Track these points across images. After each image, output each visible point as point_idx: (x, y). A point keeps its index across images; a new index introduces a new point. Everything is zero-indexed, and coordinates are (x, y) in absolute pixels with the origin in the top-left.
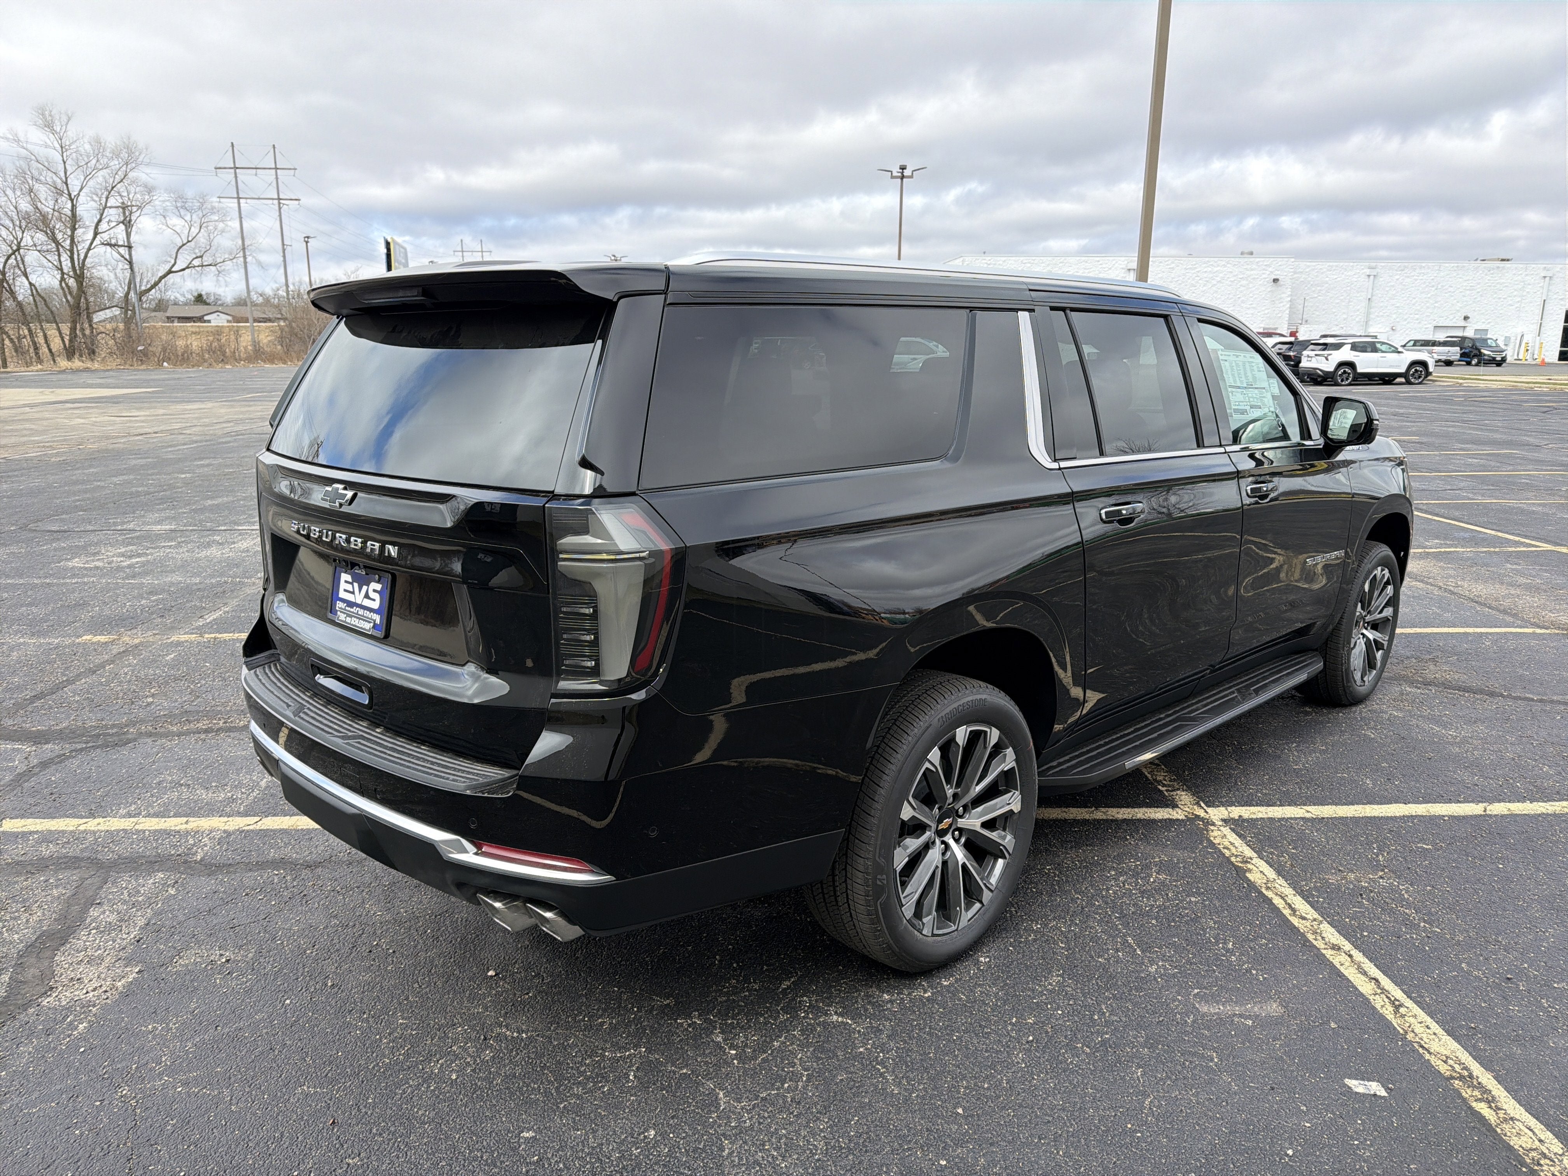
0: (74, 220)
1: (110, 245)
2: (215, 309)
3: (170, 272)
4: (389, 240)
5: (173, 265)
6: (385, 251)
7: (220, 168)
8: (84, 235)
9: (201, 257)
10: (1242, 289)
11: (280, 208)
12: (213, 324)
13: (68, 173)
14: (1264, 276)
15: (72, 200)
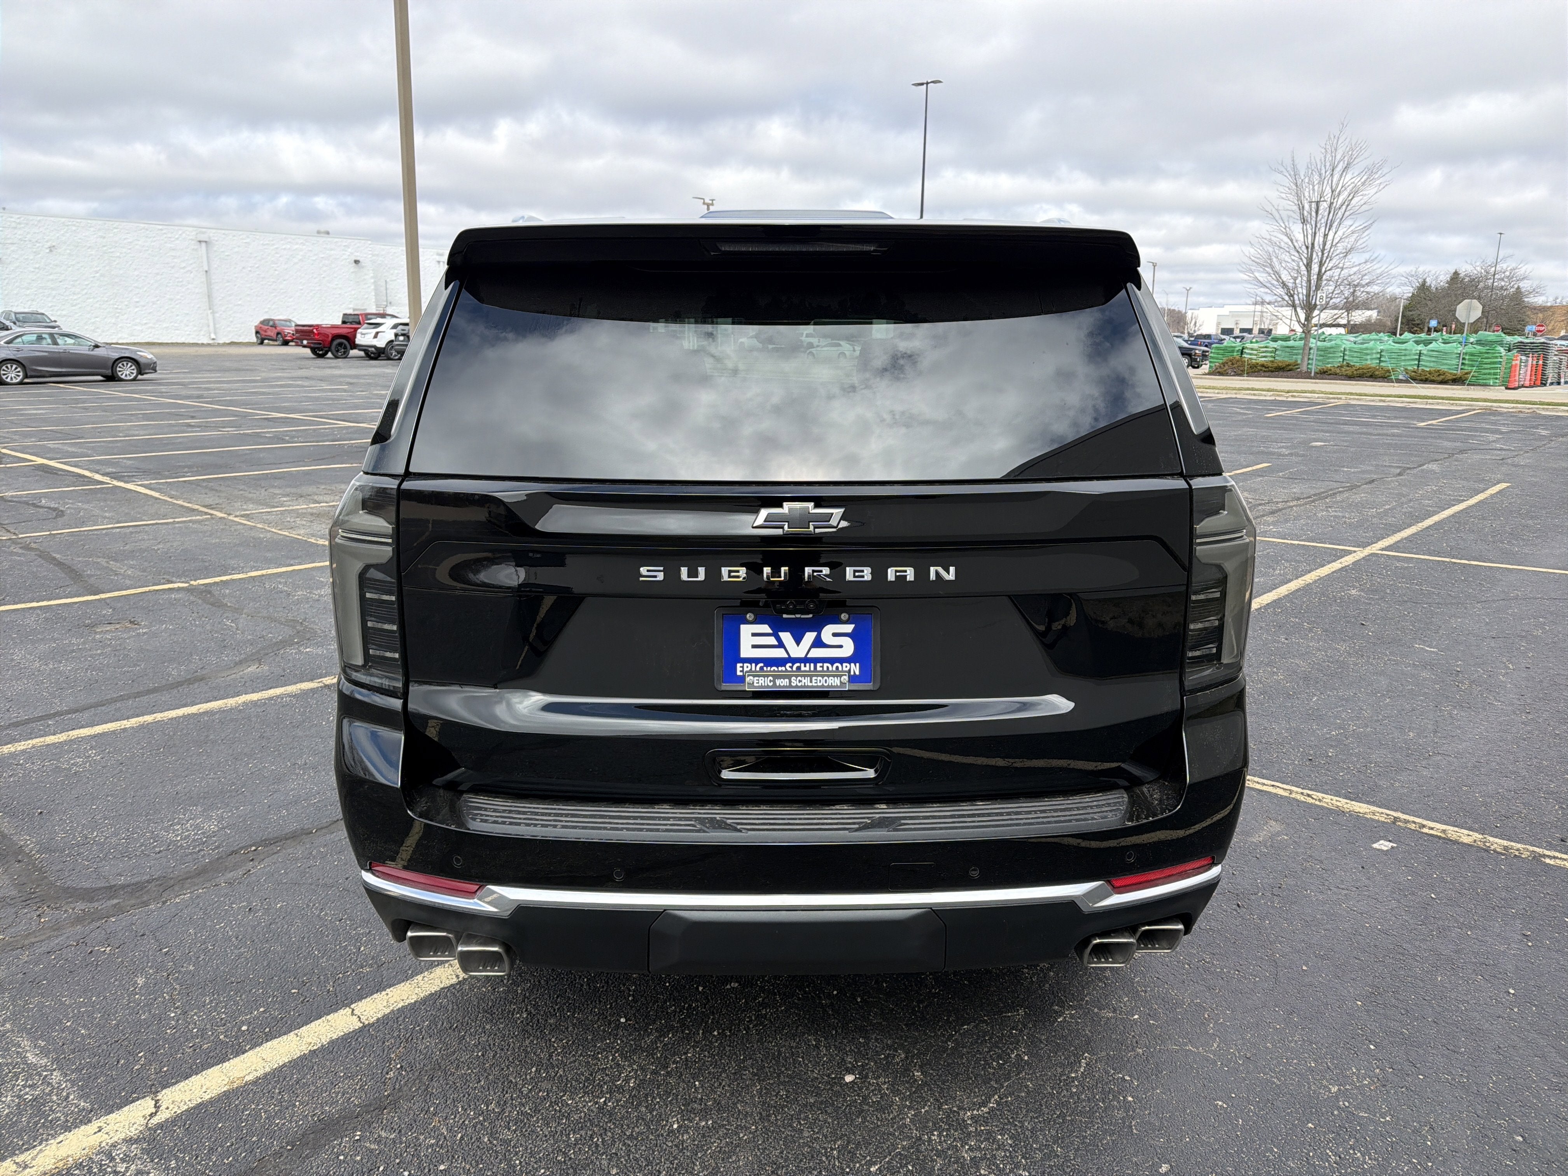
10: (325, 268)
14: (345, 257)
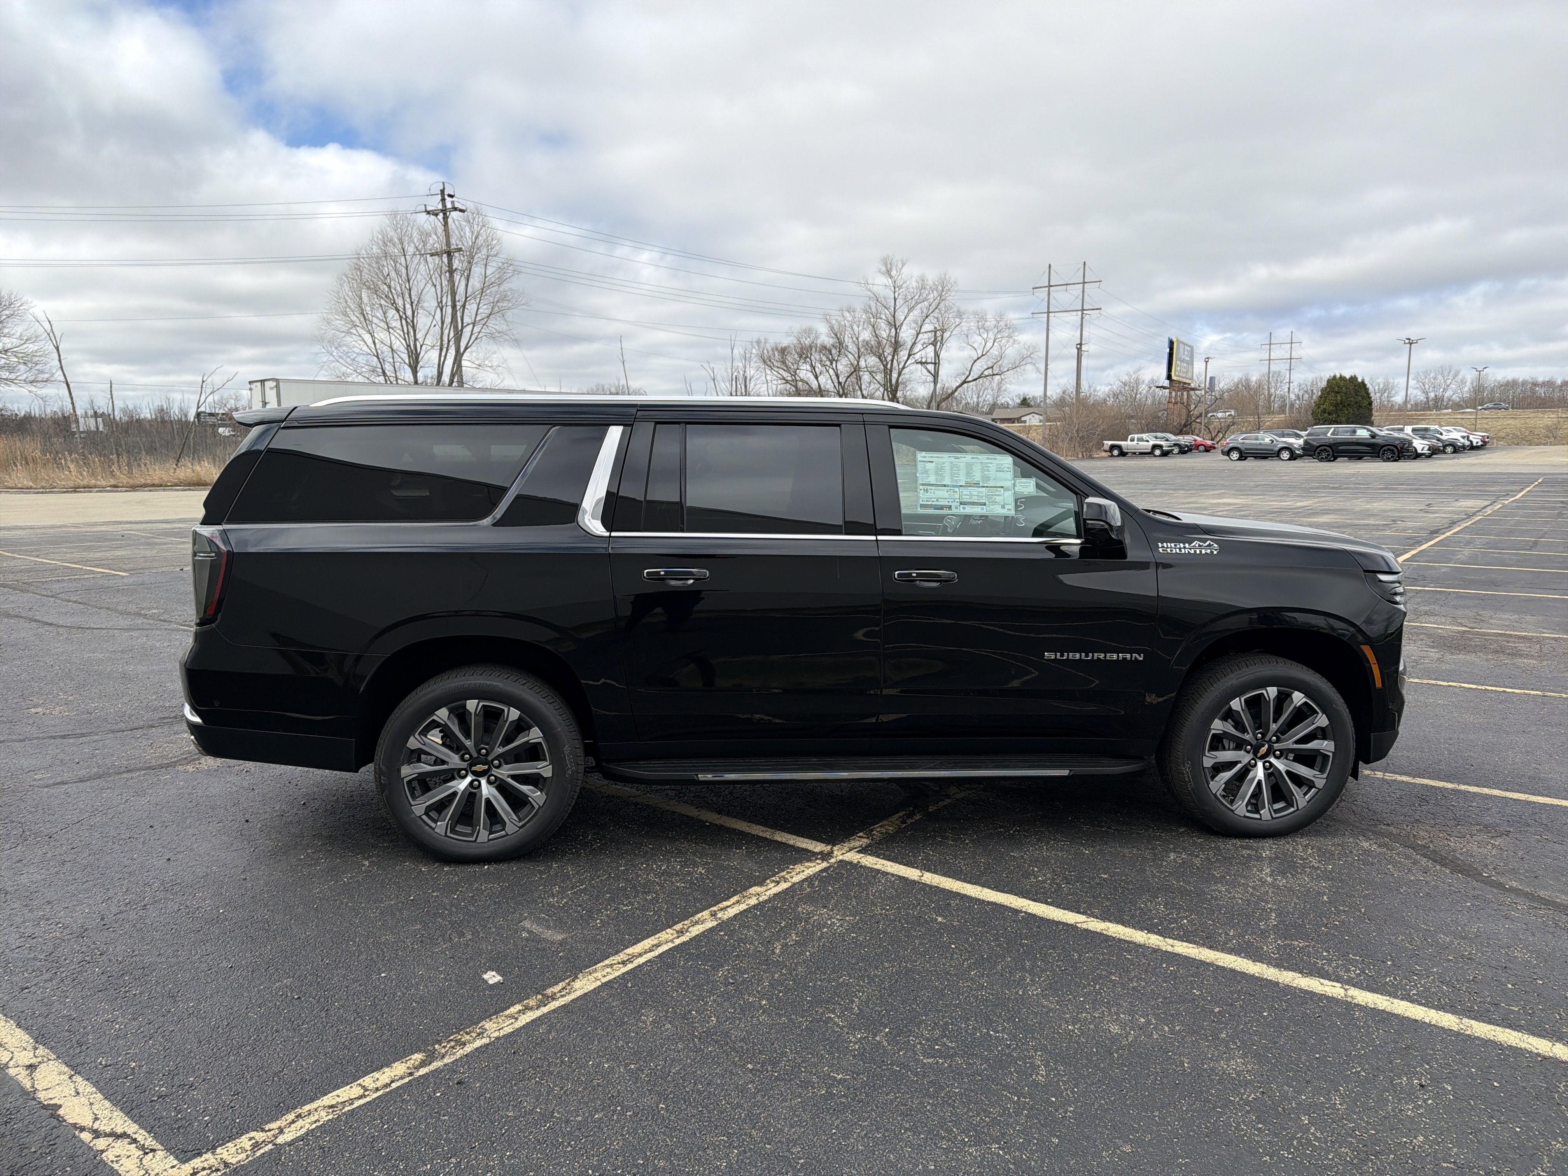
0: (896, 345)
1: (921, 363)
2: (1031, 410)
3: (965, 382)
4: (1174, 340)
5: (968, 377)
6: (1168, 350)
7: (1037, 288)
8: (903, 354)
9: (992, 367)
11: (1082, 318)
12: (1027, 424)
13: (897, 308)
15: (896, 330)
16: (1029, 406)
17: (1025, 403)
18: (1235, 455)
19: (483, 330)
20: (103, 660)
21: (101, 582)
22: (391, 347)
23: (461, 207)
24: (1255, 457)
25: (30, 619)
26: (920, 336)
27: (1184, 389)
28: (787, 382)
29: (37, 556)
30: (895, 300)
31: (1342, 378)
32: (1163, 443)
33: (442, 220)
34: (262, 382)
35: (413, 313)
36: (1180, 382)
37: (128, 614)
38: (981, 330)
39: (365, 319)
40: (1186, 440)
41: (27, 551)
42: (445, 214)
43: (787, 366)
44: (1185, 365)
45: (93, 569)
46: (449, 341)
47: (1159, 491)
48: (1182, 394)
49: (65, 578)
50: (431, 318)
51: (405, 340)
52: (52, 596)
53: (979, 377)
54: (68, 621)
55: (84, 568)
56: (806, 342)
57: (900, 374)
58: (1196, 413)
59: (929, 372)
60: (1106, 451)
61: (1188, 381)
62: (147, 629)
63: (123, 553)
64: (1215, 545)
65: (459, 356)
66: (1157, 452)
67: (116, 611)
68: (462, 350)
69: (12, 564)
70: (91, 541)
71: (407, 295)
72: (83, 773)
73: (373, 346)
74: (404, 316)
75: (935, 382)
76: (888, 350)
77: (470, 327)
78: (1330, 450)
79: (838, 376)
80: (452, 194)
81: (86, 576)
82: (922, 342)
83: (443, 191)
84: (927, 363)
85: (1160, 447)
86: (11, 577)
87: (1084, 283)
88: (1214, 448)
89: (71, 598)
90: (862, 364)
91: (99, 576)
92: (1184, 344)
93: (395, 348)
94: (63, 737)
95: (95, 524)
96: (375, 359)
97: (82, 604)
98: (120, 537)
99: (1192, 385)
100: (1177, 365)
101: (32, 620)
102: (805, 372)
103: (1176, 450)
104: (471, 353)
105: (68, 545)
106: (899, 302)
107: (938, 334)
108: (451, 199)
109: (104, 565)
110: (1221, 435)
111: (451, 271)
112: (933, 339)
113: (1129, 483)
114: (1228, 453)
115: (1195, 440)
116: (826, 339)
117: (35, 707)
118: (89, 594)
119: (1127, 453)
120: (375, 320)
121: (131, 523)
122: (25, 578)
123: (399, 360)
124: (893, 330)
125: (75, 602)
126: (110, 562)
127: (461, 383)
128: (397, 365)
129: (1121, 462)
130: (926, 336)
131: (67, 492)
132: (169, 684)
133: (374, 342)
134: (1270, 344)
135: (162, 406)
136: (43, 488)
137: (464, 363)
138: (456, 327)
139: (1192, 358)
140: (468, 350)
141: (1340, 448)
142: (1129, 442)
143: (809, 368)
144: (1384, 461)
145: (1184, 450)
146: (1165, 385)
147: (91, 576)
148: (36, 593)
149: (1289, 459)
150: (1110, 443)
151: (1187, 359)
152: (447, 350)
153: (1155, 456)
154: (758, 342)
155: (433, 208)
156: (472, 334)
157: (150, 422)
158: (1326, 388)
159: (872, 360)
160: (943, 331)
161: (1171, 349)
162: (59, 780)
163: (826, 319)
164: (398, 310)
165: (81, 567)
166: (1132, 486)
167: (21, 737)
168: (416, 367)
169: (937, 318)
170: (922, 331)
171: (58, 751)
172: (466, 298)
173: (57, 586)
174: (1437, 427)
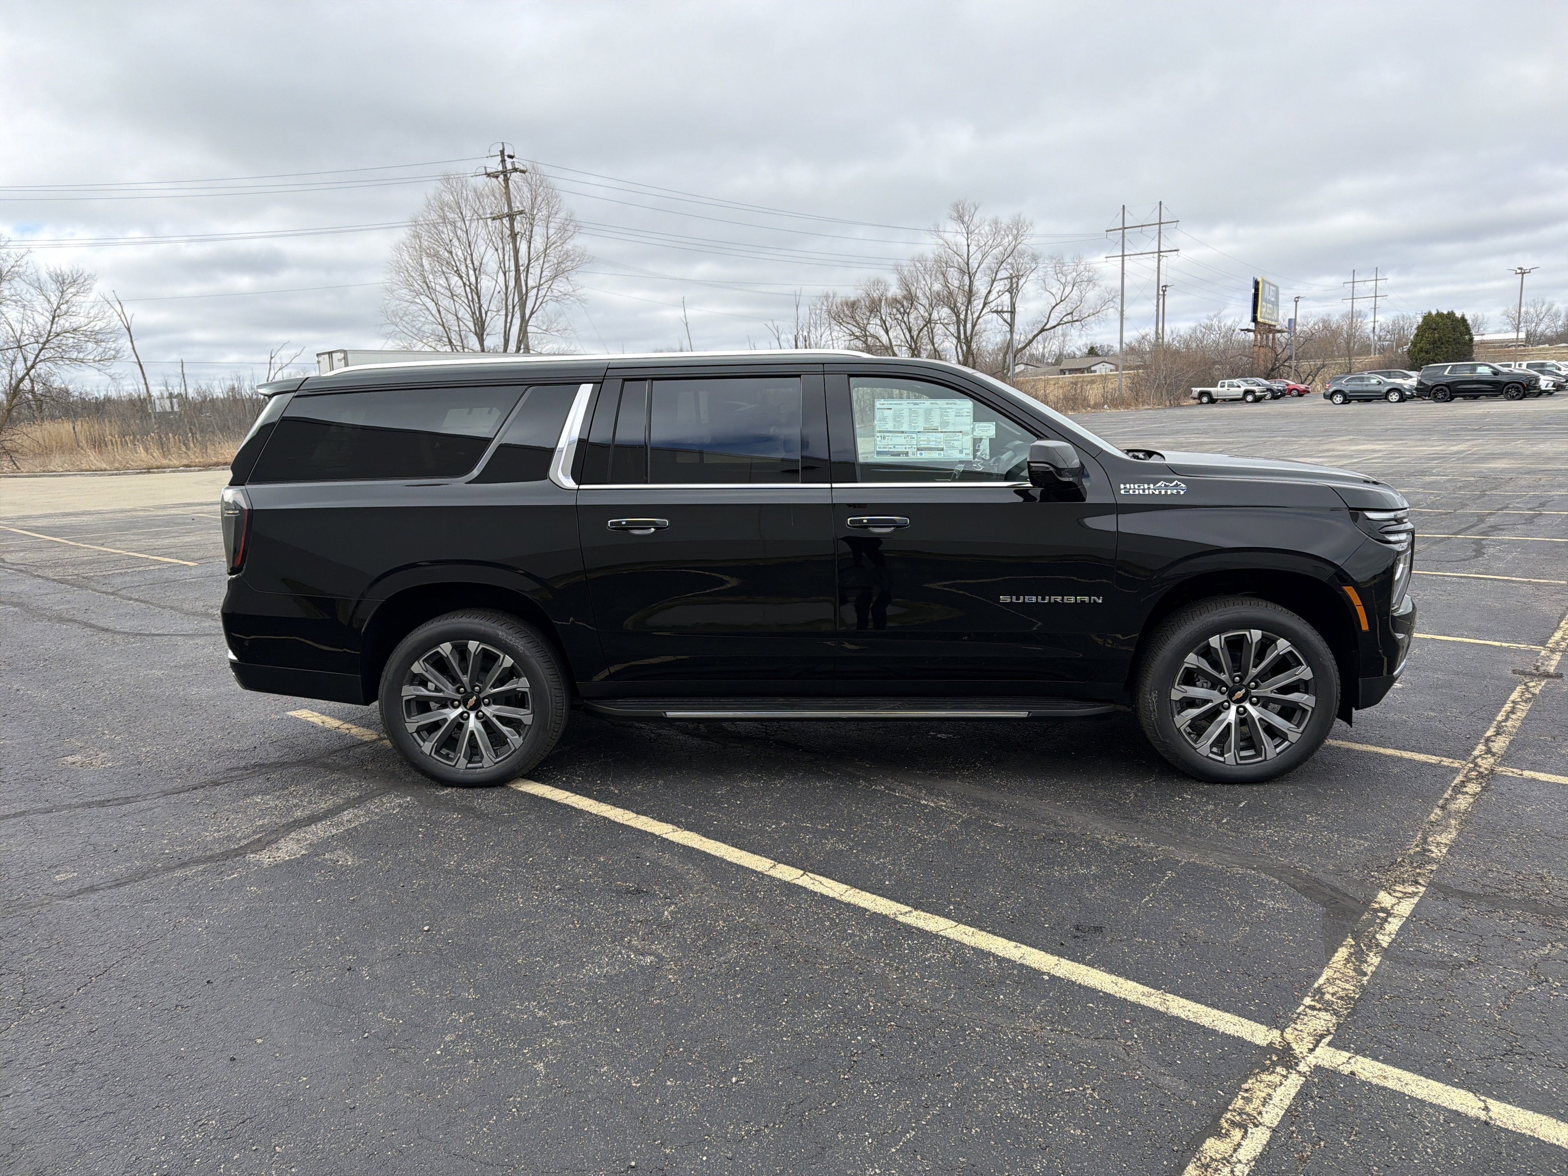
0: (970, 294)
1: (997, 312)
2: (1101, 359)
3: (1043, 330)
4: (1259, 280)
5: (1046, 324)
6: (1253, 291)
7: (1110, 231)
8: (978, 304)
9: (1072, 314)
11: (1159, 261)
12: (1098, 373)
13: (970, 255)
15: (970, 278)
16: (1097, 355)
17: (1092, 352)
18: (1338, 399)
19: (548, 294)
20: (161, 680)
21: (167, 574)
22: (456, 316)
23: (522, 168)
24: (1359, 401)
25: (85, 624)
26: (995, 284)
27: (1270, 331)
28: (857, 338)
29: (102, 545)
30: (968, 246)
31: (1439, 315)
32: (1256, 388)
33: (502, 183)
34: (330, 353)
35: (477, 279)
36: (1265, 324)
37: (194, 614)
38: (1059, 275)
39: (428, 287)
40: (1277, 385)
41: (92, 539)
42: (505, 176)
43: (856, 321)
44: (1271, 306)
45: (159, 558)
46: (514, 307)
47: (1280, 439)
48: (1267, 337)
49: (129, 571)
50: (494, 282)
51: (470, 307)
52: (112, 594)
53: (1058, 325)
54: (127, 625)
55: (151, 557)
56: (875, 295)
57: (974, 326)
58: (1284, 356)
59: (1005, 321)
60: (1194, 399)
61: (1273, 323)
62: (214, 635)
63: (194, 539)
64: (1183, 485)
65: (524, 322)
66: (1250, 398)
67: (181, 611)
68: (527, 316)
69: (75, 554)
70: (159, 526)
71: (469, 262)
72: (120, 869)
73: (438, 315)
74: (468, 283)
75: (1012, 331)
76: (961, 300)
77: (535, 290)
78: (1447, 390)
79: (910, 331)
80: (512, 154)
81: (152, 568)
82: (997, 289)
83: (502, 152)
84: (1004, 312)
85: (1252, 392)
86: (71, 570)
87: (1160, 223)
88: (1308, 392)
89: (133, 596)
90: (935, 316)
91: (165, 566)
92: (1269, 284)
93: (460, 316)
94: (102, 804)
95: (165, 507)
96: (441, 328)
97: (144, 602)
98: (190, 521)
99: (1278, 327)
100: (1262, 306)
101: (88, 625)
102: (874, 327)
103: (1269, 396)
104: (537, 318)
105: (136, 531)
106: (973, 249)
107: (1014, 280)
108: (511, 160)
109: (172, 553)
110: (1310, 378)
111: (514, 236)
112: (1008, 287)
113: (1241, 431)
114: (1330, 396)
115: (1288, 385)
116: (895, 290)
117: (73, 753)
118: (154, 589)
119: (1217, 400)
120: (438, 288)
121: (202, 504)
122: (85, 571)
123: (465, 328)
124: (966, 278)
125: (136, 600)
126: (178, 549)
127: (527, 350)
128: (463, 333)
129: (1214, 409)
130: (1002, 282)
131: (141, 473)
132: (238, 714)
133: (439, 311)
134: (1353, 282)
135: (233, 386)
136: (117, 469)
137: (529, 329)
138: (520, 291)
139: (1277, 297)
140: (534, 315)
141: (1460, 387)
142: (1219, 389)
143: (879, 322)
144: (1508, 400)
145: (1276, 396)
146: (1250, 328)
147: (157, 567)
148: (95, 590)
149: (1399, 401)
150: (1199, 389)
151: (1273, 299)
152: (513, 316)
153: (1247, 402)
154: (827, 297)
155: (493, 170)
156: (537, 299)
157: (223, 401)
158: (1422, 326)
159: (945, 312)
160: (1019, 277)
161: (1257, 290)
162: (87, 883)
163: (898, 269)
164: (461, 277)
165: (146, 556)
166: (1246, 434)
167: (47, 805)
168: (482, 335)
169: (1012, 264)
170: (998, 278)
171: (92, 829)
172: (529, 261)
173: (119, 580)
174: (1554, 362)
